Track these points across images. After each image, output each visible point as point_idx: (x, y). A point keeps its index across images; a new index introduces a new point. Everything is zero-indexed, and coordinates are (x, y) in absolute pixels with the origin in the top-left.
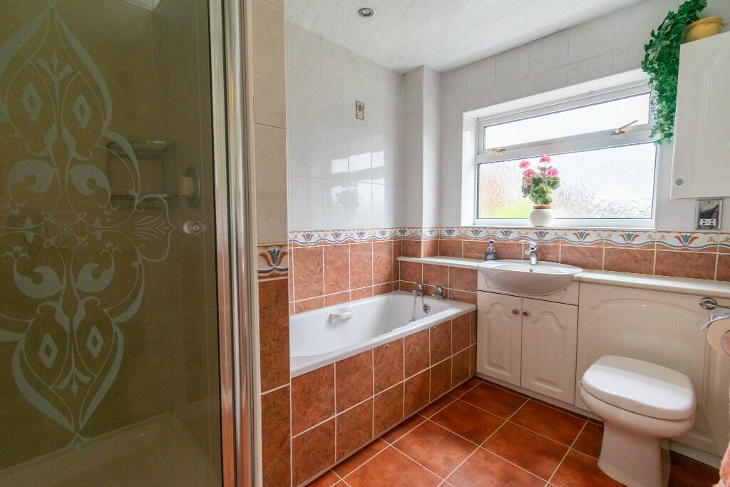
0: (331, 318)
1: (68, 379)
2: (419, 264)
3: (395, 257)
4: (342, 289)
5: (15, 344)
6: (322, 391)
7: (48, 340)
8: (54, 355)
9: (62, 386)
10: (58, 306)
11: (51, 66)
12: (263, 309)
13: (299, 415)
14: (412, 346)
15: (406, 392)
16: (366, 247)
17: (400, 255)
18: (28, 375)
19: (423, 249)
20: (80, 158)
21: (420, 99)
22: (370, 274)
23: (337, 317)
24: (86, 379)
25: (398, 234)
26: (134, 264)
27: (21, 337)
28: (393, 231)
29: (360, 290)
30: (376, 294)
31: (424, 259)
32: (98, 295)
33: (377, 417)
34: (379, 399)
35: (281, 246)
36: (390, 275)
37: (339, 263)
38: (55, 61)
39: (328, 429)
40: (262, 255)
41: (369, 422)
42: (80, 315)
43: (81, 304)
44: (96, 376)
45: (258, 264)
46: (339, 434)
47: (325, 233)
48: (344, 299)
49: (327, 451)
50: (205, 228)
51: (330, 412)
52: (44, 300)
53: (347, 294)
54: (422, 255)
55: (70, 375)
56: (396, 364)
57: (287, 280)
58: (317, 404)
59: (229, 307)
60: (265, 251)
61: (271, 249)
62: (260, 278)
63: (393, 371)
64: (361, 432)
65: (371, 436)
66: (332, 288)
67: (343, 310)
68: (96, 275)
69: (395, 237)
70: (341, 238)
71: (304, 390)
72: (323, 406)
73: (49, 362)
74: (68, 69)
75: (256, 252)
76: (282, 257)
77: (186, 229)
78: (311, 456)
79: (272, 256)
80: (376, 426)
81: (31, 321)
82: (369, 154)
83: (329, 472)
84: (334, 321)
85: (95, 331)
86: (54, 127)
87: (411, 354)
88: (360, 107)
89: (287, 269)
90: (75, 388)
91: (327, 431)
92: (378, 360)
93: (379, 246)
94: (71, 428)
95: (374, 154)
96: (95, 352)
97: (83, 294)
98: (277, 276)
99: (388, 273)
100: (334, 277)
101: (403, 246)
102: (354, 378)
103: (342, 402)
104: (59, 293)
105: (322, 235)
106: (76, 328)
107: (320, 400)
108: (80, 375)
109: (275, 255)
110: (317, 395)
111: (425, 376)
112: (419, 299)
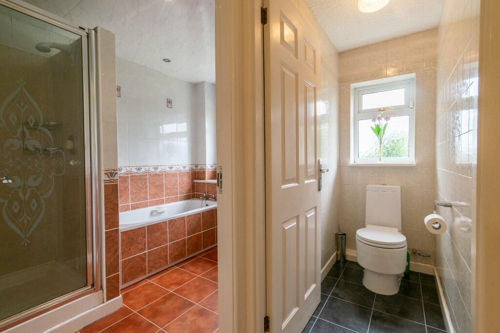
0: (152, 213)
1: (23, 218)
2: (205, 184)
3: (192, 180)
4: (159, 197)
5: (4, 203)
6: (139, 239)
7: (16, 203)
8: (18, 209)
9: (21, 221)
10: (20, 191)
11: (20, 105)
12: (106, 196)
13: (127, 250)
14: (191, 221)
15: (188, 243)
16: (174, 175)
17: (195, 179)
18: (8, 215)
19: (207, 176)
20: (30, 137)
21: (204, 98)
22: (177, 189)
23: (156, 211)
24: (30, 219)
25: (194, 168)
26: (50, 176)
27: (7, 201)
28: (191, 166)
29: (171, 198)
30: (180, 200)
31: (207, 181)
32: (36, 187)
33: (171, 254)
34: (171, 246)
35: (115, 170)
36: (189, 190)
37: (158, 183)
38: (22, 104)
39: (143, 258)
40: (106, 174)
41: (166, 256)
42: (28, 194)
43: (29, 190)
44: (34, 218)
45: (104, 177)
46: (148, 261)
47: (149, 167)
48: (162, 202)
49: (142, 268)
50: (80, 163)
51: (144, 249)
52: (14, 188)
53: (163, 200)
54: (206, 178)
55: (24, 217)
56: (181, 229)
57: (117, 184)
58: (136, 245)
59: (90, 207)
60: (107, 172)
61: (110, 171)
62: (105, 183)
63: (179, 232)
64: (162, 261)
65: (167, 264)
66: (153, 196)
67: (160, 208)
68: (35, 180)
69: (192, 170)
70: (159, 170)
71: (129, 238)
72: (140, 246)
73: (16, 211)
74: (27, 106)
75: (103, 173)
76: (115, 175)
77: (71, 163)
78: (133, 270)
79: (111, 174)
80: (170, 258)
81: (10, 196)
82: (176, 124)
83: (144, 279)
84: (154, 214)
85: (34, 201)
86: (21, 127)
87: (190, 225)
88: (169, 102)
89: (117, 180)
90: (25, 221)
91: (142, 258)
92: (171, 226)
93: (182, 174)
94: (24, 237)
95: (178, 125)
96: (34, 209)
97: (29, 187)
98: (113, 182)
99: (188, 189)
100: (155, 191)
101: (196, 174)
102: (158, 234)
103: (150, 245)
104: (21, 186)
105: (147, 168)
106: (26, 199)
107: (138, 243)
108: (28, 217)
109: (112, 173)
110: (136, 240)
111: (199, 236)
112: (204, 201)
